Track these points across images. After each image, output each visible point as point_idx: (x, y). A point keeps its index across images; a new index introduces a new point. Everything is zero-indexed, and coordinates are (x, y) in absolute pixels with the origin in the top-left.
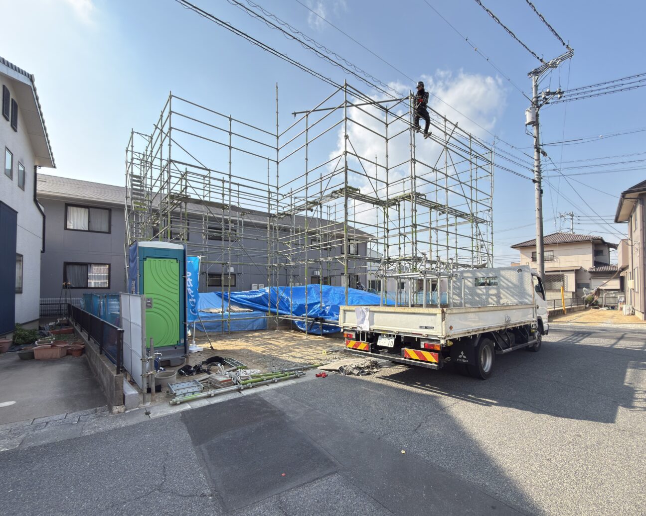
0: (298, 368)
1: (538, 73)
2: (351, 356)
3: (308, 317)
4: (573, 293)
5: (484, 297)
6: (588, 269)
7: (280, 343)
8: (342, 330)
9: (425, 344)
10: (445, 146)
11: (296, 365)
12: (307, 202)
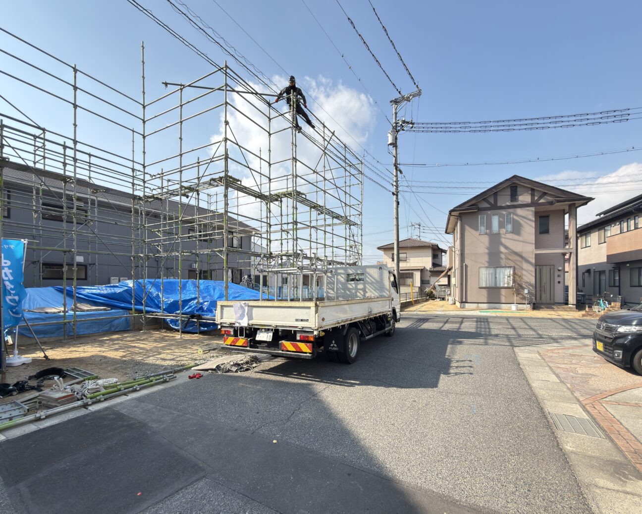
0: (168, 371)
1: (397, 102)
2: (231, 354)
3: (183, 314)
4: (419, 288)
5: (354, 291)
6: (428, 269)
7: (146, 344)
8: (219, 327)
9: (300, 336)
10: (323, 151)
11: (165, 369)
12: (182, 187)
